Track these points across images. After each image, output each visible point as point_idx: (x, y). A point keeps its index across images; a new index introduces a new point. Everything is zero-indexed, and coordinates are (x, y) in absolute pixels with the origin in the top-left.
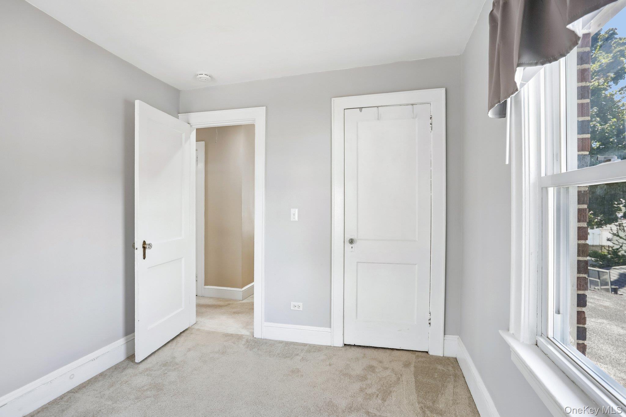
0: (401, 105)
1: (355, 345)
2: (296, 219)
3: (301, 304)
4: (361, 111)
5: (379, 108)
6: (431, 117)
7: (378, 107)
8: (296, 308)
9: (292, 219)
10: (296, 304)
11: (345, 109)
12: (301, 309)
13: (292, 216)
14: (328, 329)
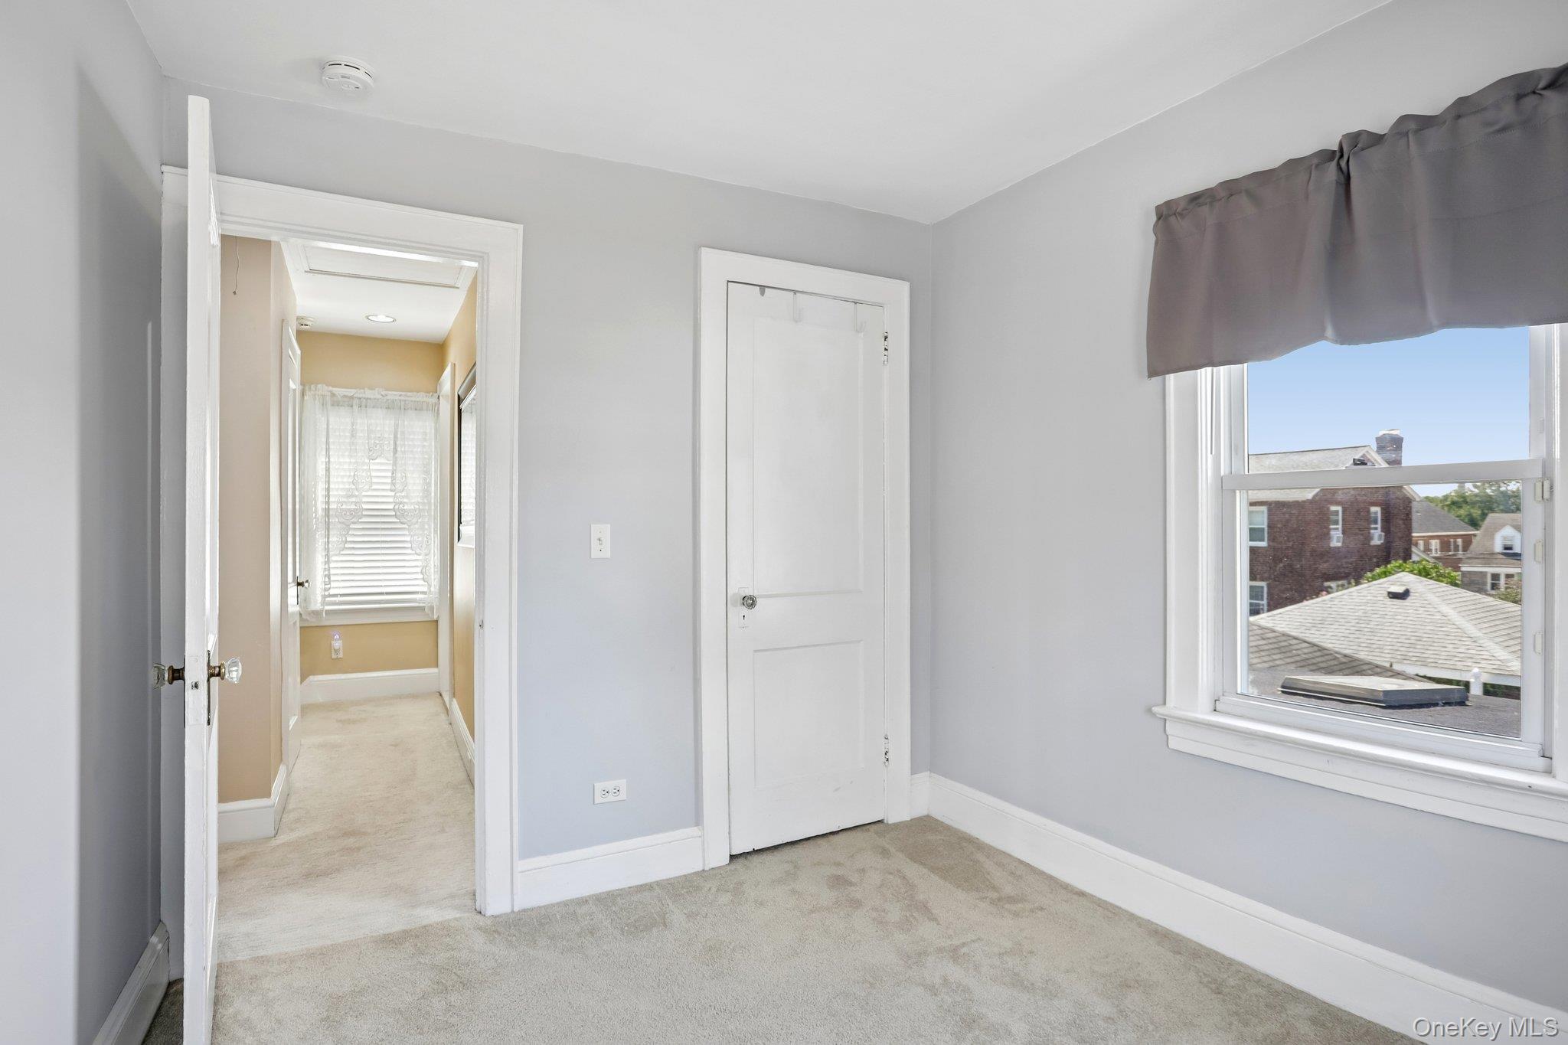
0: (835, 298)
1: (755, 852)
2: (607, 553)
3: (622, 783)
4: (762, 293)
5: (798, 294)
6: (886, 334)
7: (795, 292)
8: (610, 798)
9: (595, 554)
10: (610, 785)
11: (728, 281)
12: (623, 796)
13: (595, 543)
14: (694, 831)
